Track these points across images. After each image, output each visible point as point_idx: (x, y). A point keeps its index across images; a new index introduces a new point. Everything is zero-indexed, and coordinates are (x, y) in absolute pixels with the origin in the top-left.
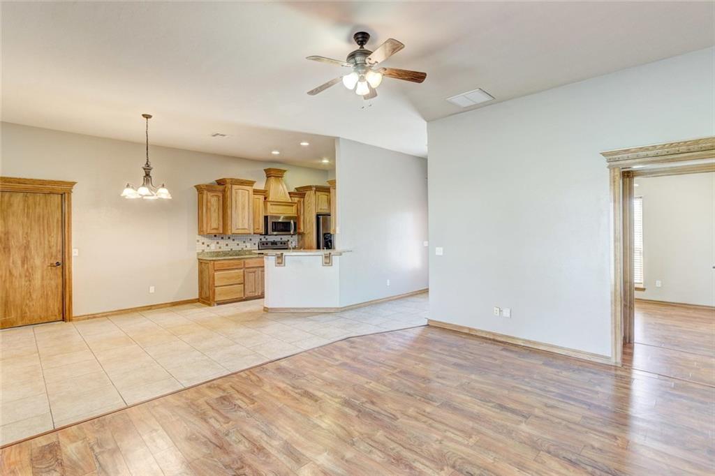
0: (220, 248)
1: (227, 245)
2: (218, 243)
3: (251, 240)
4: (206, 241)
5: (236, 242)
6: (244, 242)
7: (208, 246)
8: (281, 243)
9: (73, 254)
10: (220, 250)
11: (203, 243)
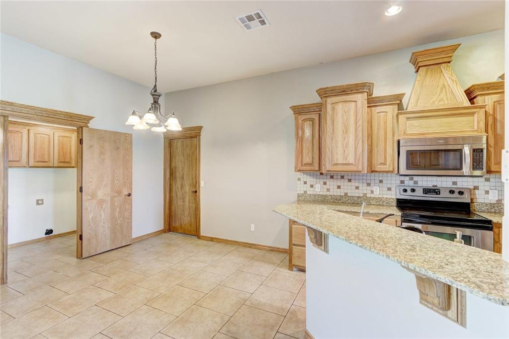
0: (328, 190)
1: (339, 187)
2: (325, 183)
3: (381, 181)
4: (310, 180)
5: (354, 184)
6: (369, 185)
7: (312, 186)
8: (452, 192)
9: (201, 185)
10: (328, 193)
11: (305, 183)
